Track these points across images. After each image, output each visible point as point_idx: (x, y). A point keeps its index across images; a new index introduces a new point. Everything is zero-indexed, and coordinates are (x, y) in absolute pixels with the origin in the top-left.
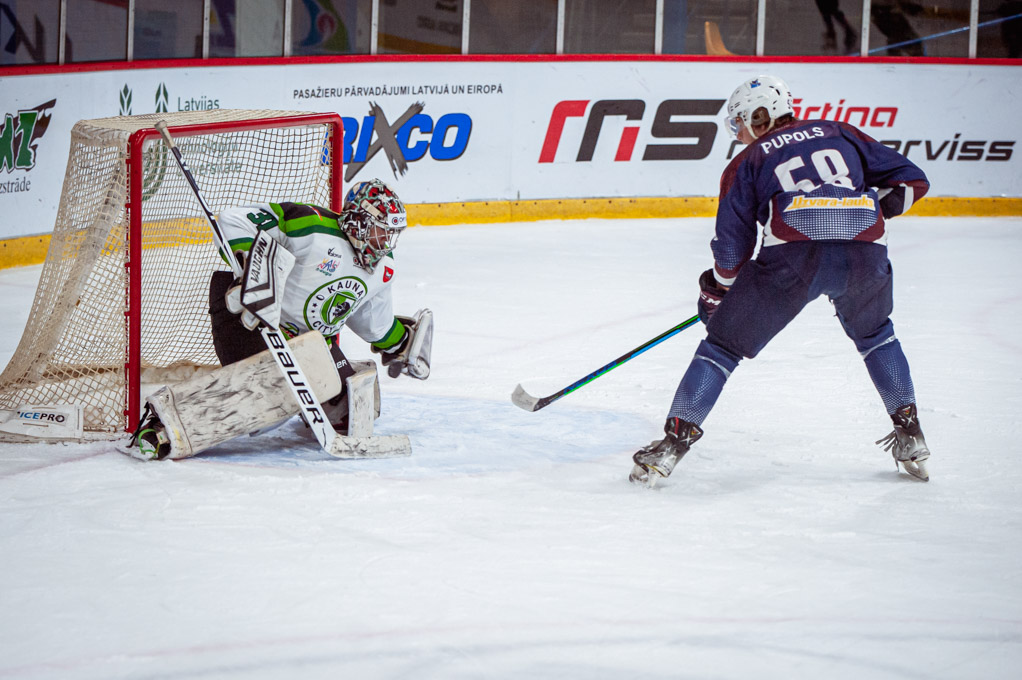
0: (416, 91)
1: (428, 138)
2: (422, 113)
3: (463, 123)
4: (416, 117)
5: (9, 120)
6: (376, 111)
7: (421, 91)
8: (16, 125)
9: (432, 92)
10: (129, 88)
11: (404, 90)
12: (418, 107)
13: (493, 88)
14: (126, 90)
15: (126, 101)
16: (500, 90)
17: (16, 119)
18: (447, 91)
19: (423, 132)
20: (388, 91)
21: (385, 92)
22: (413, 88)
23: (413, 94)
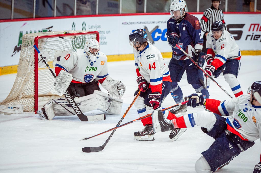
1: (160, 35)
2: (159, 28)
4: (157, 30)
5: (39, 31)
6: (146, 28)
7: (158, 22)
9: (161, 22)
11: (153, 22)
12: (157, 27)
17: (41, 31)
19: (159, 33)
21: (148, 23)
22: (156, 22)
23: (156, 23)
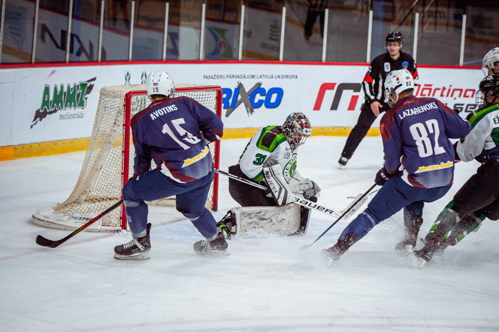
0: (259, 77)
1: (264, 98)
2: (261, 87)
3: (280, 92)
4: (258, 89)
5: (75, 86)
6: (240, 86)
7: (261, 77)
8: (78, 88)
9: (266, 77)
10: (129, 73)
11: (253, 77)
12: (259, 84)
13: (293, 76)
14: (128, 74)
15: (128, 78)
16: (296, 77)
17: (78, 86)
18: (272, 77)
19: (261, 95)
20: (246, 76)
21: (244, 77)
22: (257, 76)
23: (257, 78)
